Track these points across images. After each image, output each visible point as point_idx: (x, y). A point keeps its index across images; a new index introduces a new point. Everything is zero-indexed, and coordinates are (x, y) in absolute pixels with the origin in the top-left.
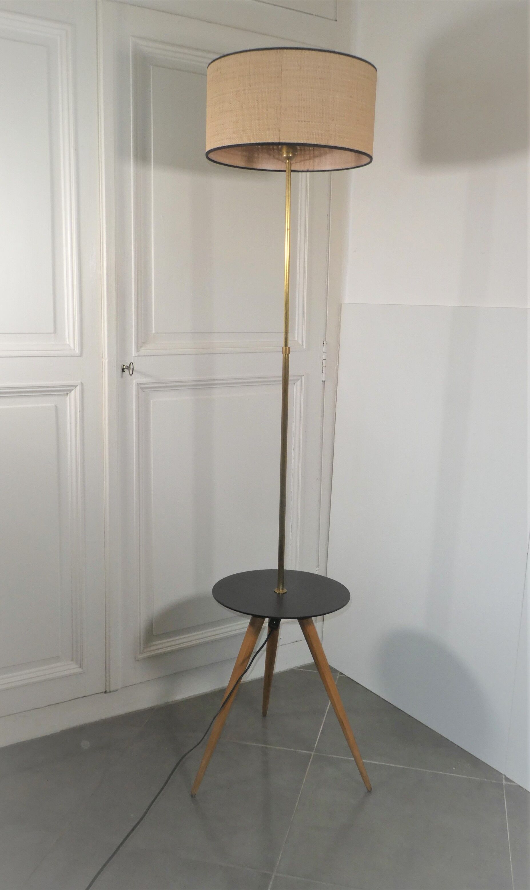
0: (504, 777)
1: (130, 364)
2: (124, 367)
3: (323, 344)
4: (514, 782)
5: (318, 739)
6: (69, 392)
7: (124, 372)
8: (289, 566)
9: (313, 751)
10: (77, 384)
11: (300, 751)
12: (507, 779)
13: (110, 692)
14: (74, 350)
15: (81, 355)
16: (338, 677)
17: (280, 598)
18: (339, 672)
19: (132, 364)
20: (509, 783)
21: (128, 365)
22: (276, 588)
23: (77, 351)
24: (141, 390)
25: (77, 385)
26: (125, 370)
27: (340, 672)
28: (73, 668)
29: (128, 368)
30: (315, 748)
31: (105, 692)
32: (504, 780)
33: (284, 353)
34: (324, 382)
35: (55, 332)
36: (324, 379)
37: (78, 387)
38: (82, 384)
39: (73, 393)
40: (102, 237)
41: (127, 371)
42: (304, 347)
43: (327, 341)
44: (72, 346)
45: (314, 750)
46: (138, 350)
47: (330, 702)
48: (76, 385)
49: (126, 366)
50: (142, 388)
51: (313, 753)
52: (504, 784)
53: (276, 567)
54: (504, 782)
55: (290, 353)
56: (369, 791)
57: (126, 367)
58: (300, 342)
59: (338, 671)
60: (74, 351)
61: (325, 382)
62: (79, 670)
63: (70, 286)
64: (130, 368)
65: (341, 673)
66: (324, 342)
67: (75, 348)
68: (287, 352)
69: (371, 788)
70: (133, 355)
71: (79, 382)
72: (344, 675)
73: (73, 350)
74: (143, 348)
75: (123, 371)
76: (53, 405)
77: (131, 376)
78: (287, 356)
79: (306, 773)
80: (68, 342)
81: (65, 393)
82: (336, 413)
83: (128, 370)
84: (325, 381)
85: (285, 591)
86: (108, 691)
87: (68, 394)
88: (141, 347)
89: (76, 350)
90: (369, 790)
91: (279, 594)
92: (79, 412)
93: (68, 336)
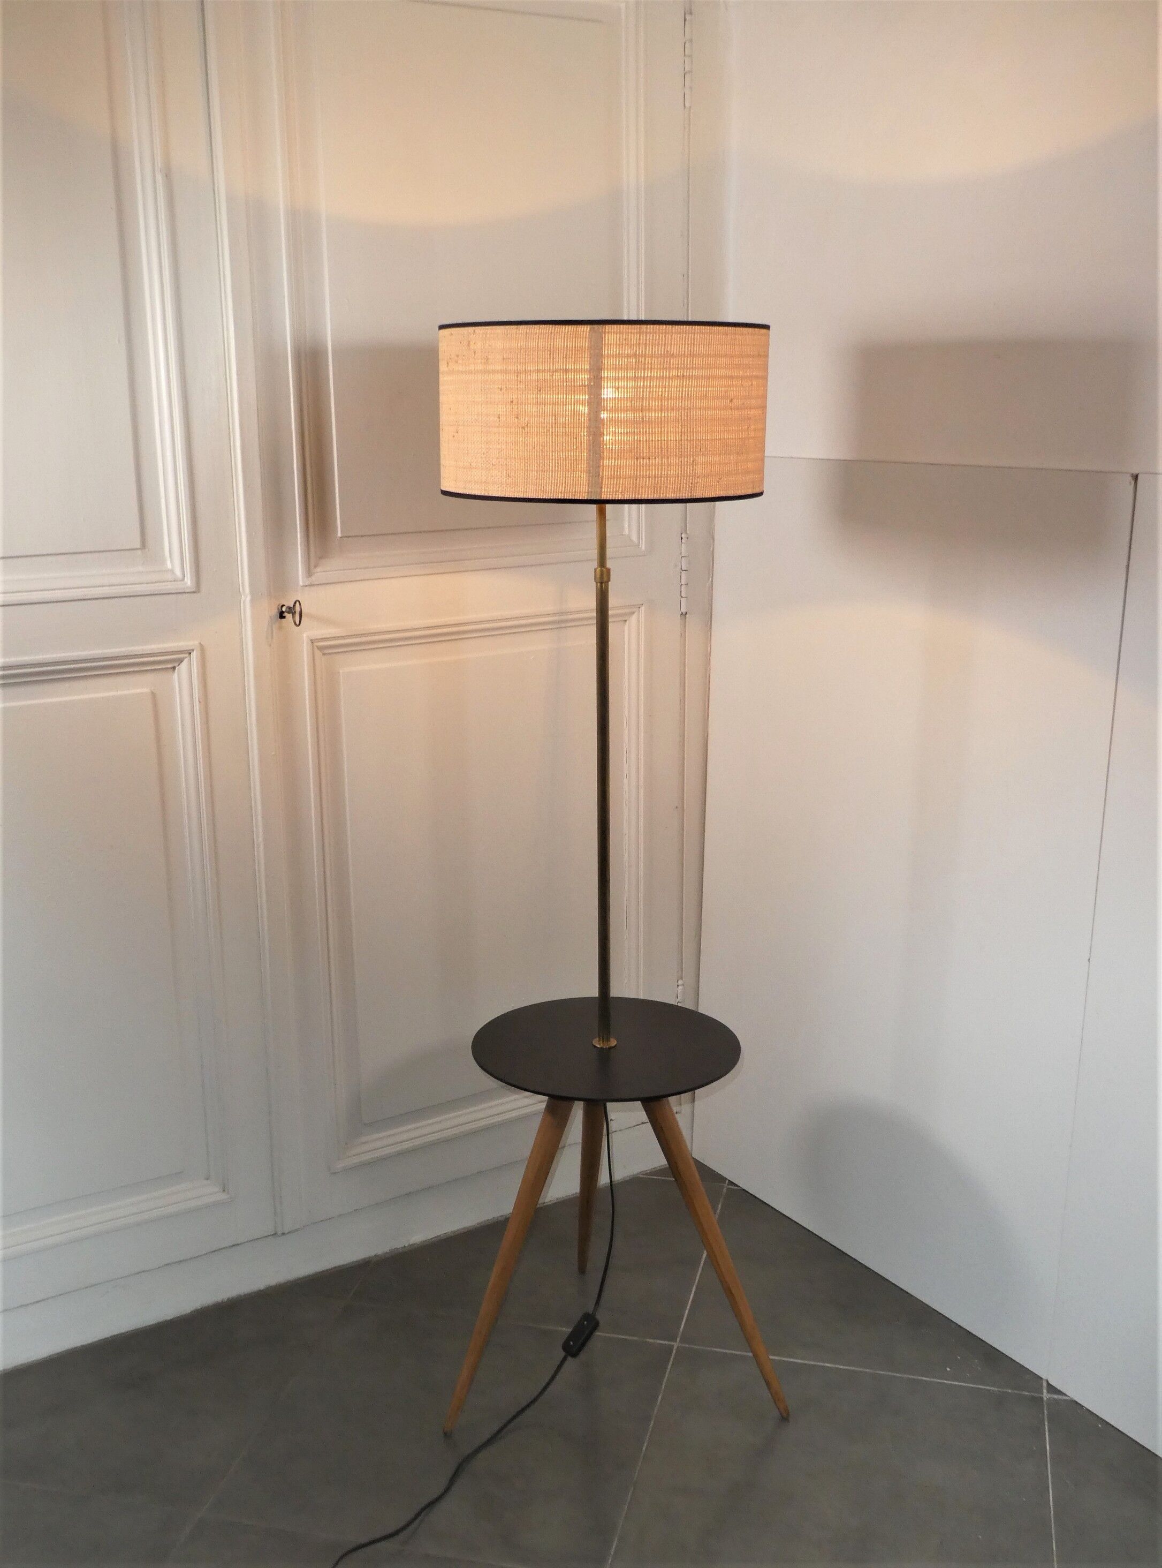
0: (1045, 1384)
1: (295, 603)
2: (284, 609)
3: (682, 538)
4: (1066, 1395)
5: (685, 1316)
6: (176, 664)
7: (284, 617)
8: (621, 988)
9: (674, 1339)
10: (191, 648)
11: (652, 1341)
12: (1052, 1389)
13: (283, 1234)
14: (183, 580)
15: (197, 590)
16: (725, 1190)
17: (604, 1056)
18: (727, 1182)
19: (298, 603)
20: (1056, 1396)
21: (292, 606)
22: (596, 1038)
23: (189, 582)
24: (319, 651)
25: (193, 650)
26: (285, 614)
27: (729, 1181)
28: (209, 1193)
29: (291, 610)
30: (680, 1334)
31: (275, 1234)
32: (1045, 1391)
33: (598, 580)
34: (684, 615)
35: (144, 545)
36: (683, 610)
37: (194, 654)
38: (202, 647)
39: (184, 665)
40: (229, 349)
41: (289, 616)
42: (643, 548)
43: (688, 532)
44: (178, 573)
45: (678, 1339)
46: (309, 573)
47: (705, 1252)
48: (189, 650)
49: (287, 607)
50: (320, 648)
51: (676, 1345)
52: (1045, 1399)
53: (594, 992)
54: (1046, 1395)
55: (610, 581)
56: (785, 1418)
57: (288, 610)
58: (634, 538)
59: (726, 1179)
60: (183, 582)
61: (687, 616)
62: (224, 1196)
63: (169, 454)
64: (295, 612)
65: (731, 1183)
66: (683, 536)
67: (184, 576)
68: (605, 579)
69: (788, 1414)
70: (301, 584)
71: (196, 643)
72: (737, 1186)
73: (181, 581)
74: (318, 569)
75: (282, 616)
76: (146, 690)
77: (297, 628)
78: (605, 585)
79: (663, 1386)
80: (169, 566)
81: (170, 666)
82: (710, 677)
83: (291, 615)
84: (686, 613)
85: (613, 1043)
86: (280, 1232)
87: (174, 668)
88: (315, 567)
89: (186, 579)
90: (785, 1415)
91: (602, 1048)
92: (197, 703)
93: (170, 550)
